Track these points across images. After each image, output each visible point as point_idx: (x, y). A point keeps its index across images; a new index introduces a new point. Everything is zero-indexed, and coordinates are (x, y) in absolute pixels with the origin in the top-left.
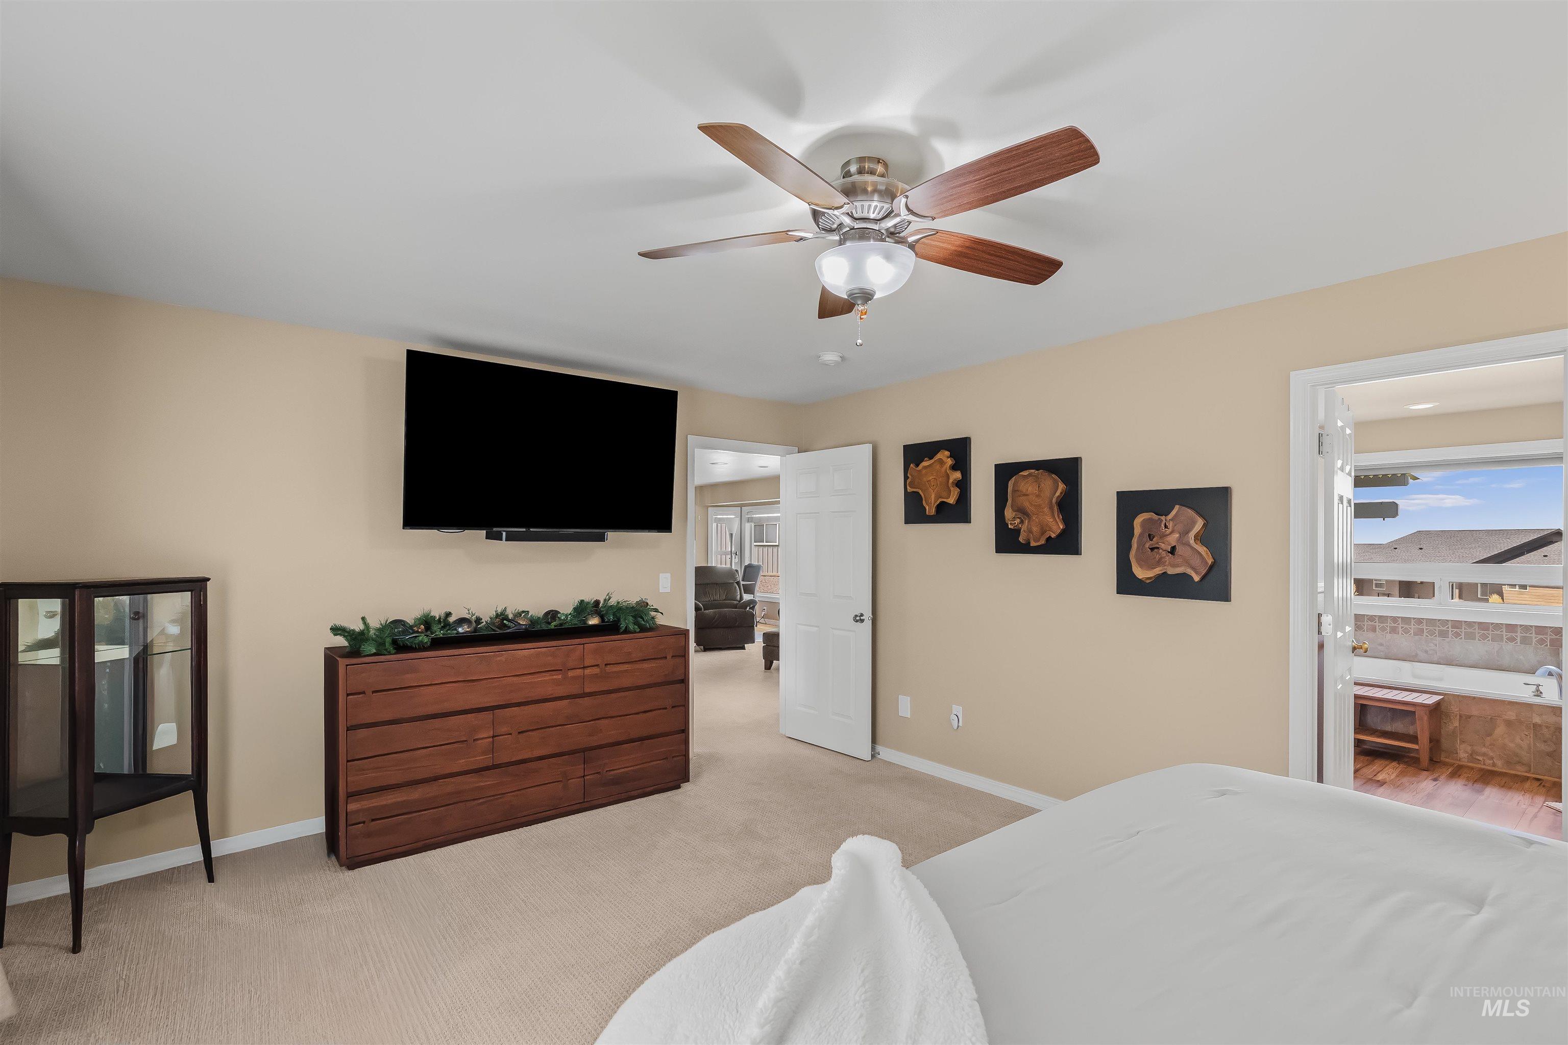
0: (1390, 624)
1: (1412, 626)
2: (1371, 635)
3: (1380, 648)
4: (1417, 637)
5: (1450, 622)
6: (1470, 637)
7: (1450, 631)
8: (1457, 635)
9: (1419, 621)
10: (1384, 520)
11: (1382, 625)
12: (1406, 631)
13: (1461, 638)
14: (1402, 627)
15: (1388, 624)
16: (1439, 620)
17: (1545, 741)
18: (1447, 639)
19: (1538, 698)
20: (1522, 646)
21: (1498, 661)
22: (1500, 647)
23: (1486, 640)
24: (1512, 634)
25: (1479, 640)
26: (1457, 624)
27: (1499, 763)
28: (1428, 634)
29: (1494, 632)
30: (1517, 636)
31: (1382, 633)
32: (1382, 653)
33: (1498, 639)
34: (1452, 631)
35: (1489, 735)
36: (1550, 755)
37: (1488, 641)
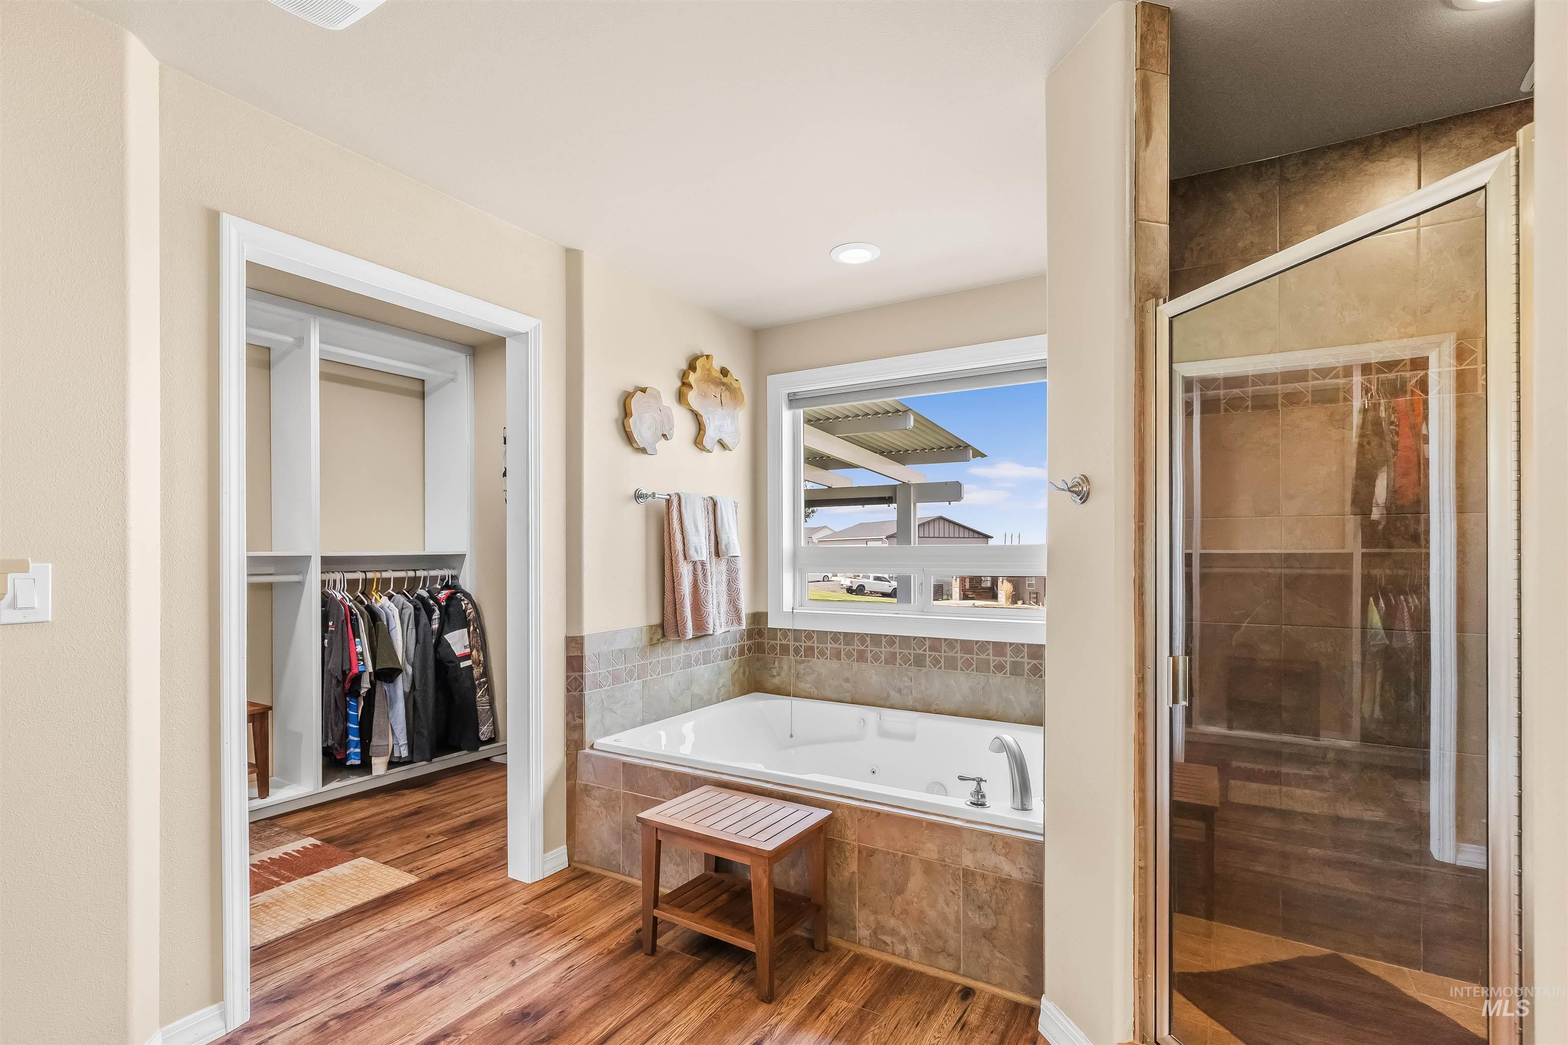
0: (857, 645)
1: (883, 649)
2: (834, 665)
3: (845, 685)
4: (889, 667)
6: (951, 664)
8: (936, 662)
9: (892, 640)
10: (950, 504)
11: (848, 648)
12: (876, 658)
13: (940, 668)
14: (871, 651)
16: (915, 638)
17: (980, 908)
18: (924, 670)
19: (979, 810)
20: (1013, 678)
21: (984, 704)
22: (988, 680)
23: (970, 670)
24: (1002, 659)
25: (962, 670)
26: (936, 644)
27: (915, 950)
28: (901, 662)
29: (979, 657)
30: (1006, 662)
31: (848, 662)
32: (848, 694)
33: (983, 667)
34: (930, 656)
35: (900, 891)
36: (988, 935)
37: (973, 670)
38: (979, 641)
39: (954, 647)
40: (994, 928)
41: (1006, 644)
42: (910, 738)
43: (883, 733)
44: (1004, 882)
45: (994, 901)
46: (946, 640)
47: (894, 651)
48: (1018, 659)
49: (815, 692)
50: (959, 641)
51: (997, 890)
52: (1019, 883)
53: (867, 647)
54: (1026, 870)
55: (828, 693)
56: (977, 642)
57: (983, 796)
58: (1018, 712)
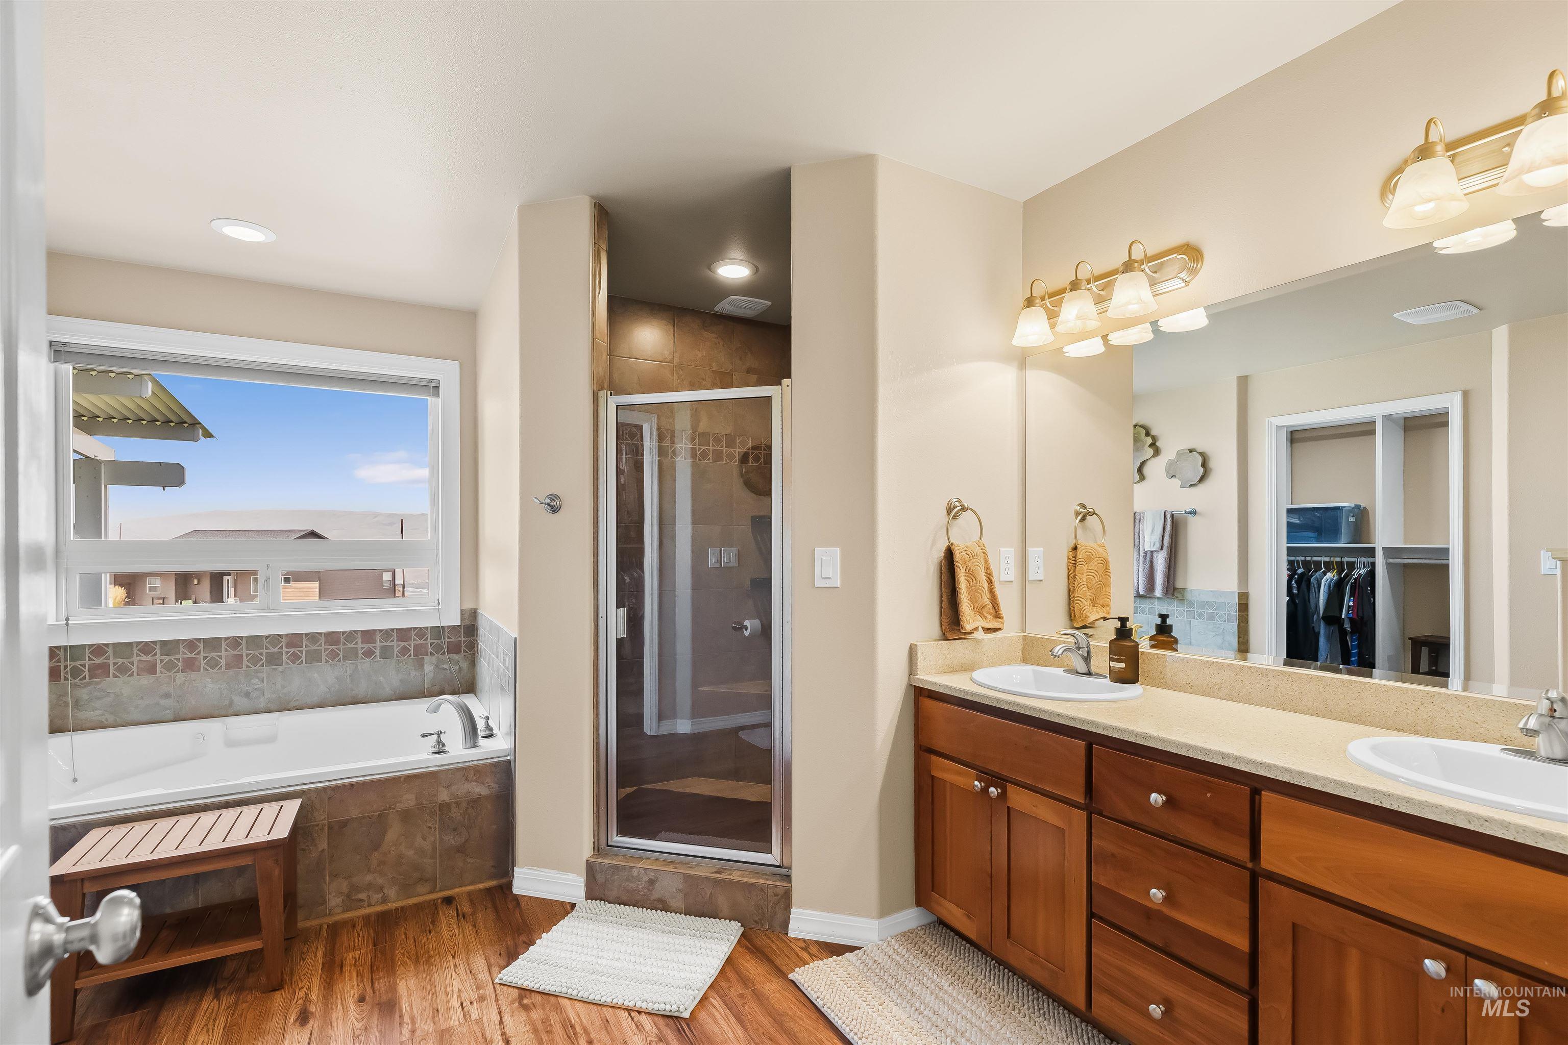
0: (183, 653)
1: (223, 653)
2: (146, 681)
3: (163, 702)
4: (231, 672)
5: (284, 637)
6: (314, 657)
7: (284, 654)
8: (295, 658)
9: (235, 642)
10: (164, 489)
11: (167, 658)
12: (213, 664)
13: (301, 663)
14: (205, 658)
15: (180, 656)
16: (268, 637)
17: (455, 830)
18: (280, 668)
19: (442, 755)
20: (382, 661)
21: (352, 690)
22: (357, 667)
23: (336, 660)
24: (370, 645)
25: (326, 661)
26: (294, 640)
27: (392, 893)
28: (249, 664)
29: (346, 646)
30: (375, 648)
31: (168, 674)
32: (167, 712)
33: (350, 655)
34: (287, 653)
35: (377, 846)
36: (461, 850)
37: (339, 660)
38: (346, 632)
39: (318, 640)
40: (466, 841)
41: (374, 631)
42: (271, 739)
43: (231, 743)
44: (475, 802)
45: (466, 820)
46: (307, 634)
47: (239, 653)
48: (388, 644)
49: (111, 719)
50: (323, 635)
51: (469, 810)
52: (486, 797)
53: (199, 653)
54: (493, 785)
55: (135, 716)
56: (344, 632)
57: (444, 745)
58: (388, 691)
